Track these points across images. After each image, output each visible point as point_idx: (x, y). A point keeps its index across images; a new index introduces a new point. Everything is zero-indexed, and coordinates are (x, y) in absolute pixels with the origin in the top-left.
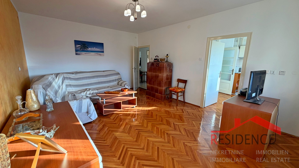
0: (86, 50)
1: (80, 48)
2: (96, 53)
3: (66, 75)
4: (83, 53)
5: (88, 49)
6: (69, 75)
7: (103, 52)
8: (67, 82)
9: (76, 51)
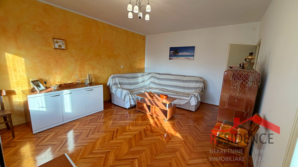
0: (177, 55)
1: (172, 53)
2: (186, 57)
3: (154, 75)
4: (175, 58)
5: (179, 54)
6: (156, 74)
7: (193, 56)
8: (152, 80)
9: (170, 56)
